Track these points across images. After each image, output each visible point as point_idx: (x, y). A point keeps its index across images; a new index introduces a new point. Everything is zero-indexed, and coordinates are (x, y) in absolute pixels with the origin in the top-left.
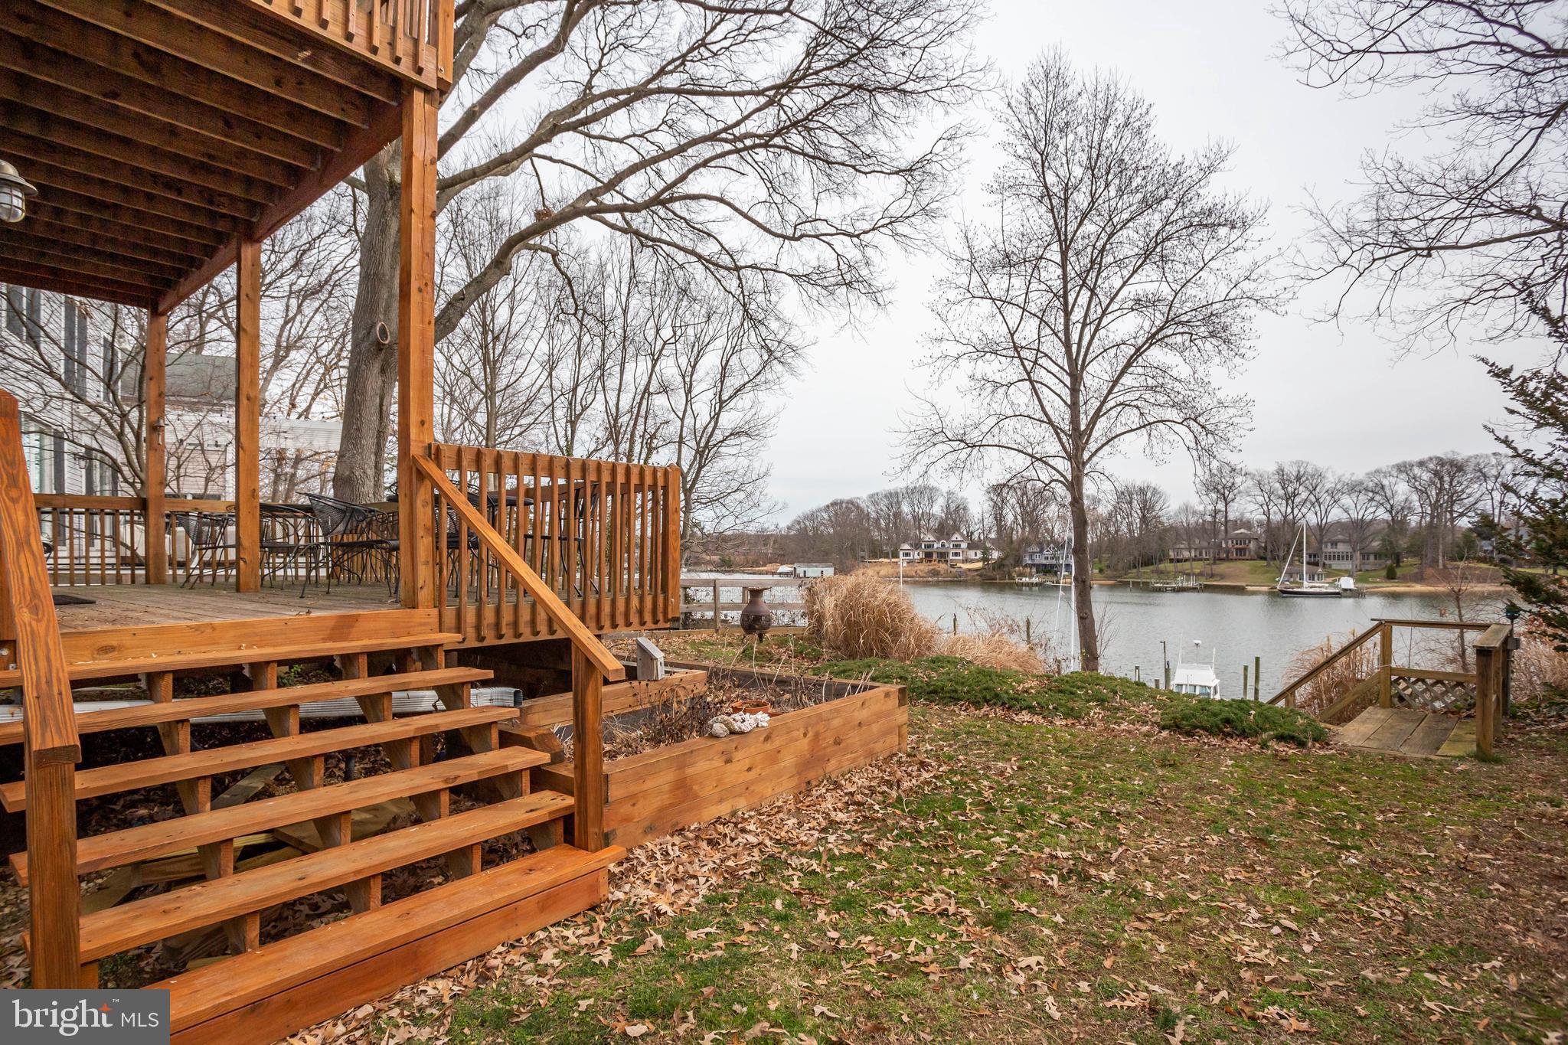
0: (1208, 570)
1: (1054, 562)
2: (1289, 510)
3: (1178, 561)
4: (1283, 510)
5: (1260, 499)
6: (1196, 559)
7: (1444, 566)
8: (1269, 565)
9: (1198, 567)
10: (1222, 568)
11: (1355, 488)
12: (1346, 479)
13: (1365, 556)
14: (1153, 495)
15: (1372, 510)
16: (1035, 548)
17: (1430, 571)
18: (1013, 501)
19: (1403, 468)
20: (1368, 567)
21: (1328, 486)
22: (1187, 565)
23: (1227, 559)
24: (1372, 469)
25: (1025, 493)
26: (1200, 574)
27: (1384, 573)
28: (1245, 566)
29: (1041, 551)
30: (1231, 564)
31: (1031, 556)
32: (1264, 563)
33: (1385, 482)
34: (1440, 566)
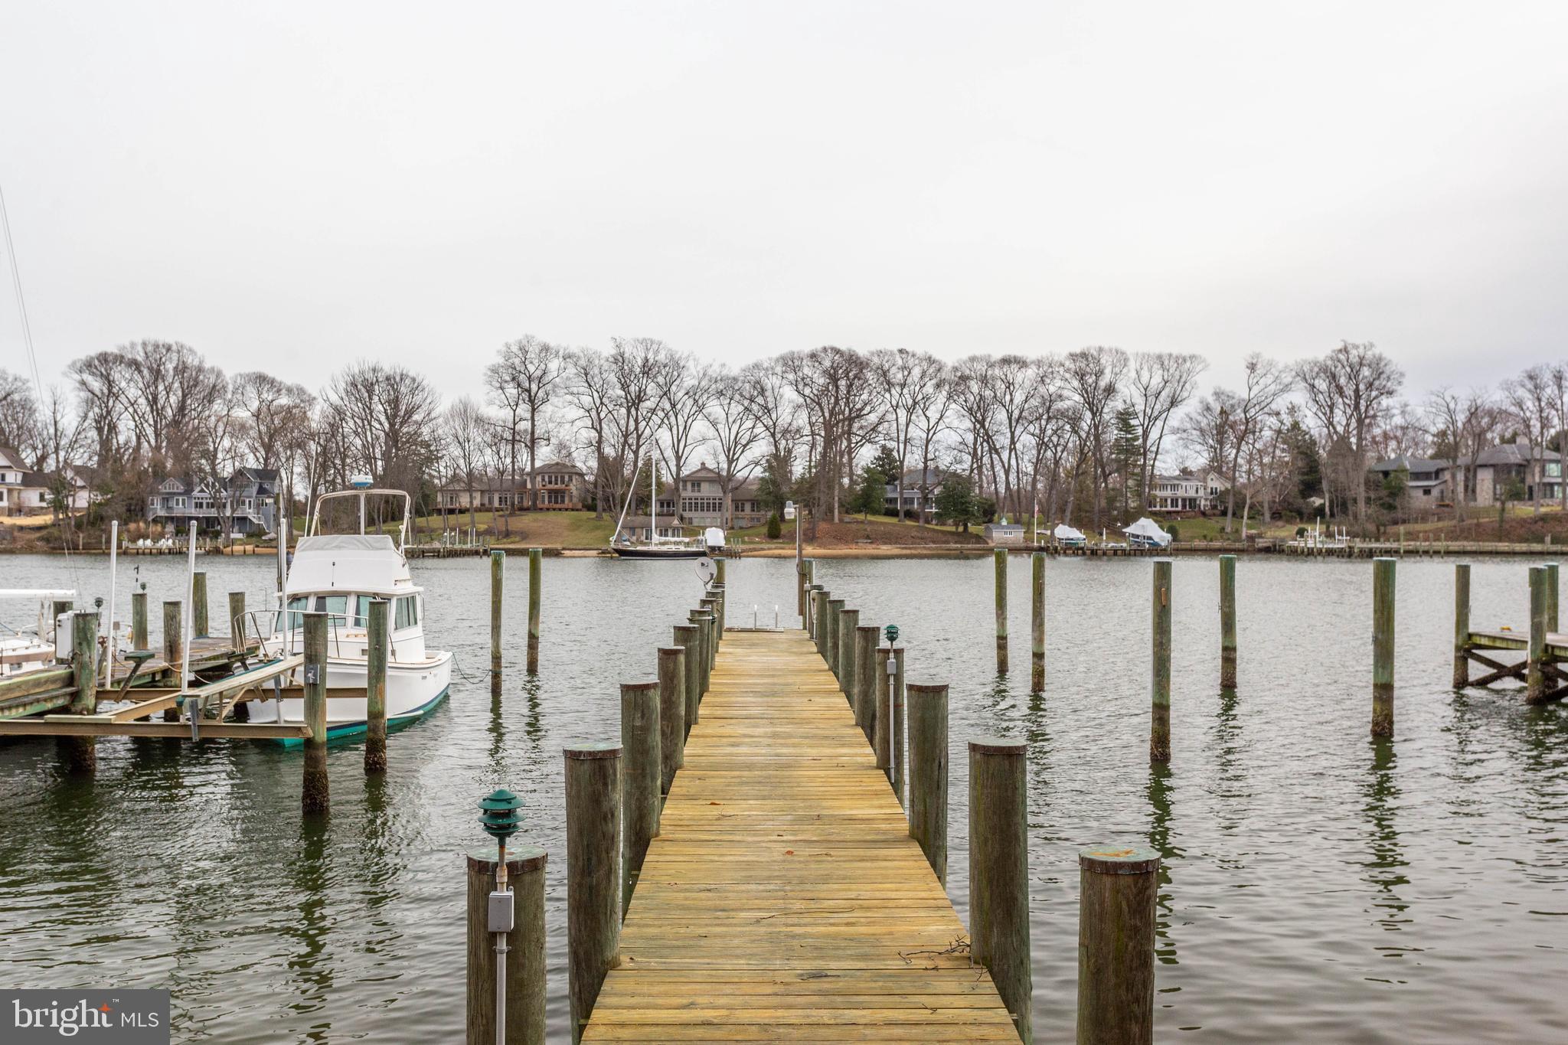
0: (500, 525)
1: (213, 513)
2: (632, 423)
3: (451, 512)
4: (623, 422)
5: (587, 400)
6: (482, 508)
7: (841, 520)
8: (599, 518)
9: (483, 521)
10: (526, 521)
11: (727, 388)
12: (714, 371)
13: (738, 505)
14: (413, 392)
15: (749, 424)
16: (177, 486)
17: (823, 526)
18: (133, 392)
19: (790, 363)
20: (744, 523)
21: (689, 382)
22: (465, 518)
23: (534, 508)
24: (751, 362)
25: (157, 374)
26: (489, 532)
27: (765, 530)
28: (564, 518)
29: (188, 492)
30: (539, 516)
31: (166, 500)
32: (593, 515)
33: (768, 383)
34: (836, 520)
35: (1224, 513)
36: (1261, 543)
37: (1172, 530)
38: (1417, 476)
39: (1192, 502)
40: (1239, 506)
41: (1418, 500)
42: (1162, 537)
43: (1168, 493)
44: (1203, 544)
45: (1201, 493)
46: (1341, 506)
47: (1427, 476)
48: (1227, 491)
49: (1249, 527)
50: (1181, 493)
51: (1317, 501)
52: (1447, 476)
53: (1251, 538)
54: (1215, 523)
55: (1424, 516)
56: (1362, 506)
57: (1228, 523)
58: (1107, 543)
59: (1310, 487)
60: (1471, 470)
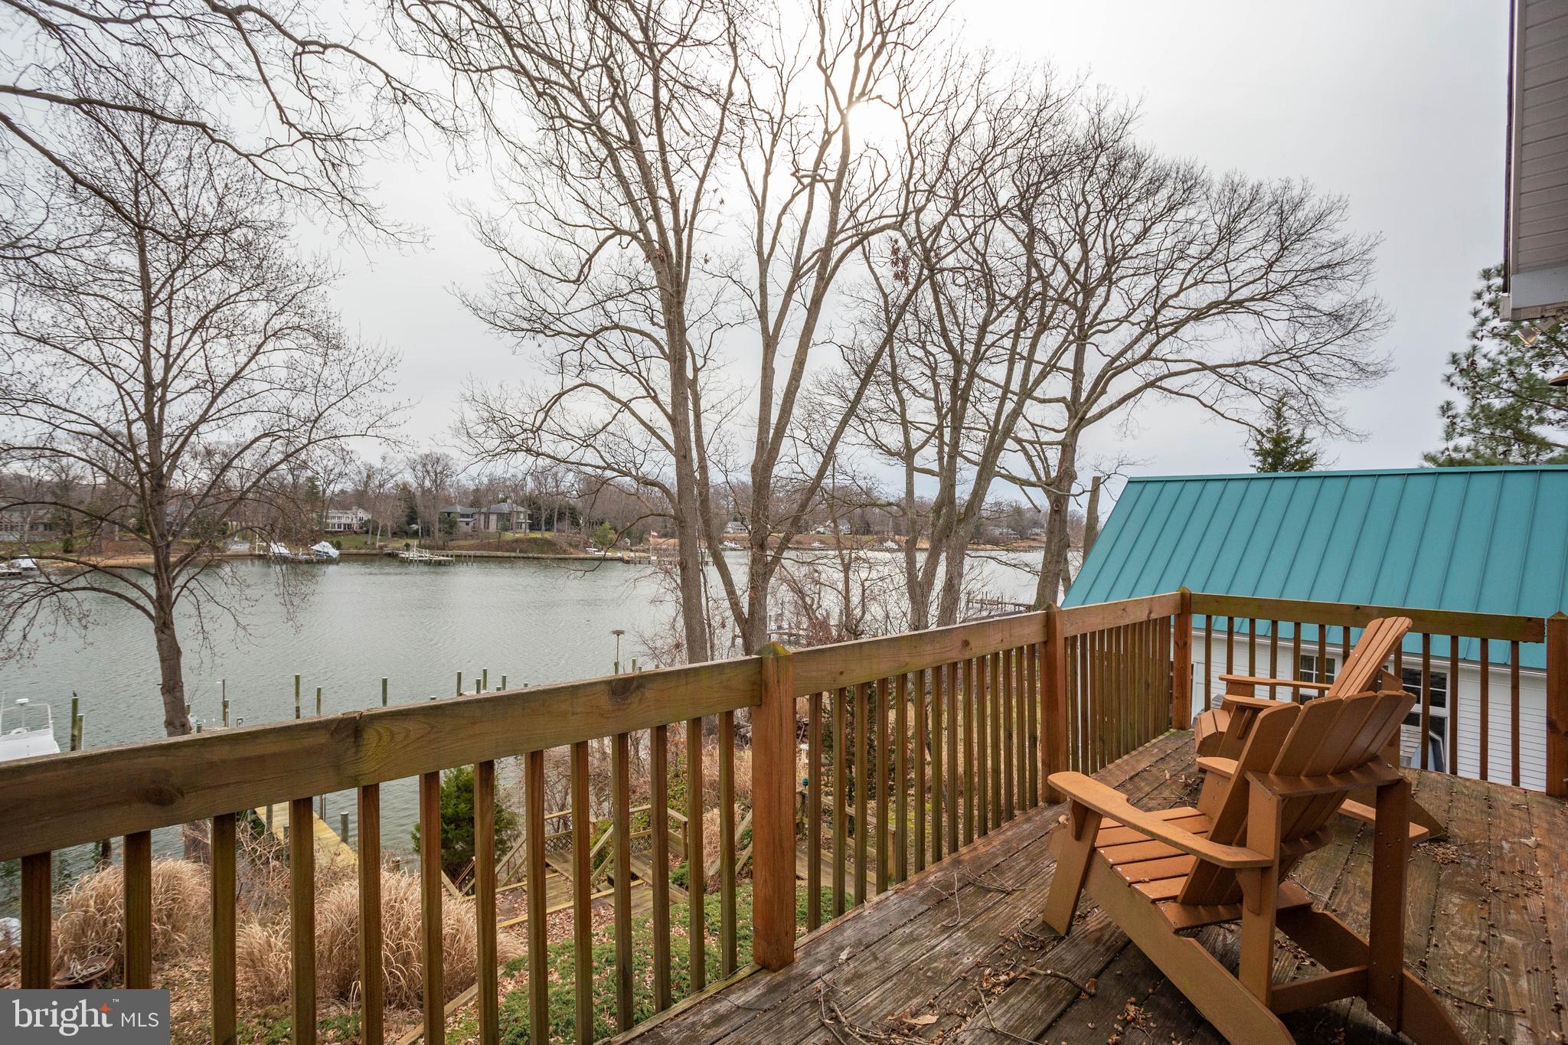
7: (121, 539)
17: (105, 543)
34: (117, 538)
35: (367, 532)
36: (387, 551)
37: (338, 546)
38: (463, 516)
39: (349, 526)
40: (376, 529)
41: (463, 527)
42: (334, 553)
43: (336, 521)
44: (355, 551)
45: (354, 521)
46: (427, 532)
47: (467, 516)
48: (369, 521)
49: (380, 541)
50: (343, 521)
51: (415, 527)
52: (476, 516)
53: (381, 547)
54: (363, 538)
55: (466, 536)
56: (437, 531)
57: (369, 539)
58: (302, 556)
59: (412, 518)
60: (487, 515)
